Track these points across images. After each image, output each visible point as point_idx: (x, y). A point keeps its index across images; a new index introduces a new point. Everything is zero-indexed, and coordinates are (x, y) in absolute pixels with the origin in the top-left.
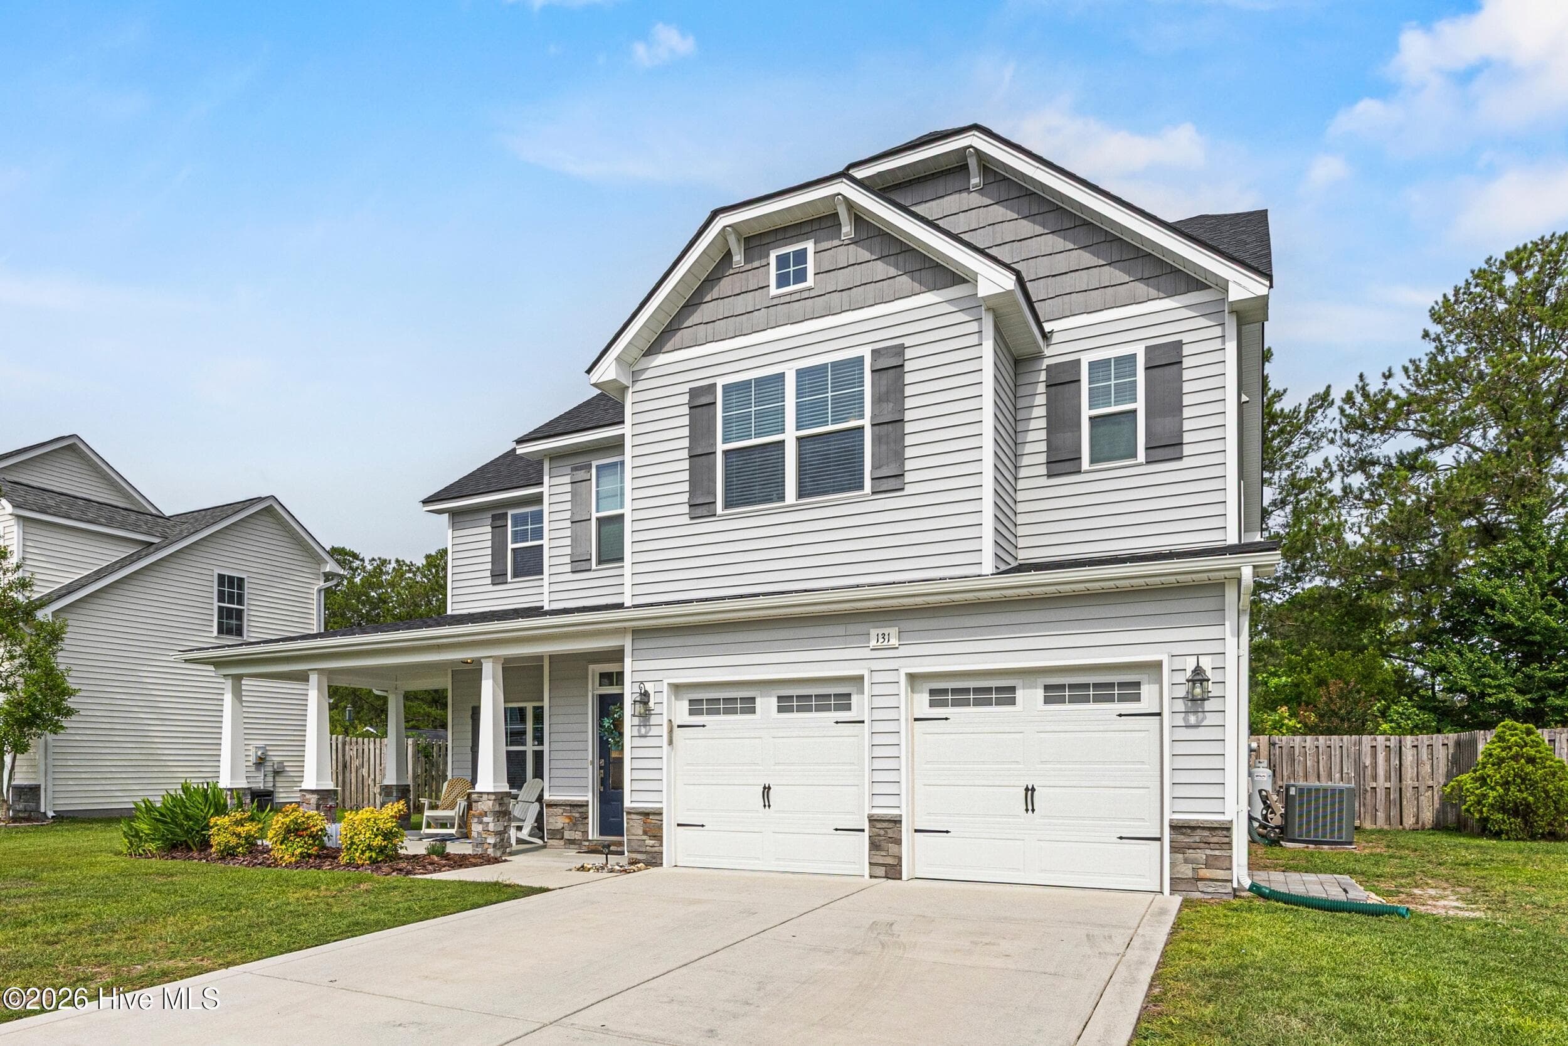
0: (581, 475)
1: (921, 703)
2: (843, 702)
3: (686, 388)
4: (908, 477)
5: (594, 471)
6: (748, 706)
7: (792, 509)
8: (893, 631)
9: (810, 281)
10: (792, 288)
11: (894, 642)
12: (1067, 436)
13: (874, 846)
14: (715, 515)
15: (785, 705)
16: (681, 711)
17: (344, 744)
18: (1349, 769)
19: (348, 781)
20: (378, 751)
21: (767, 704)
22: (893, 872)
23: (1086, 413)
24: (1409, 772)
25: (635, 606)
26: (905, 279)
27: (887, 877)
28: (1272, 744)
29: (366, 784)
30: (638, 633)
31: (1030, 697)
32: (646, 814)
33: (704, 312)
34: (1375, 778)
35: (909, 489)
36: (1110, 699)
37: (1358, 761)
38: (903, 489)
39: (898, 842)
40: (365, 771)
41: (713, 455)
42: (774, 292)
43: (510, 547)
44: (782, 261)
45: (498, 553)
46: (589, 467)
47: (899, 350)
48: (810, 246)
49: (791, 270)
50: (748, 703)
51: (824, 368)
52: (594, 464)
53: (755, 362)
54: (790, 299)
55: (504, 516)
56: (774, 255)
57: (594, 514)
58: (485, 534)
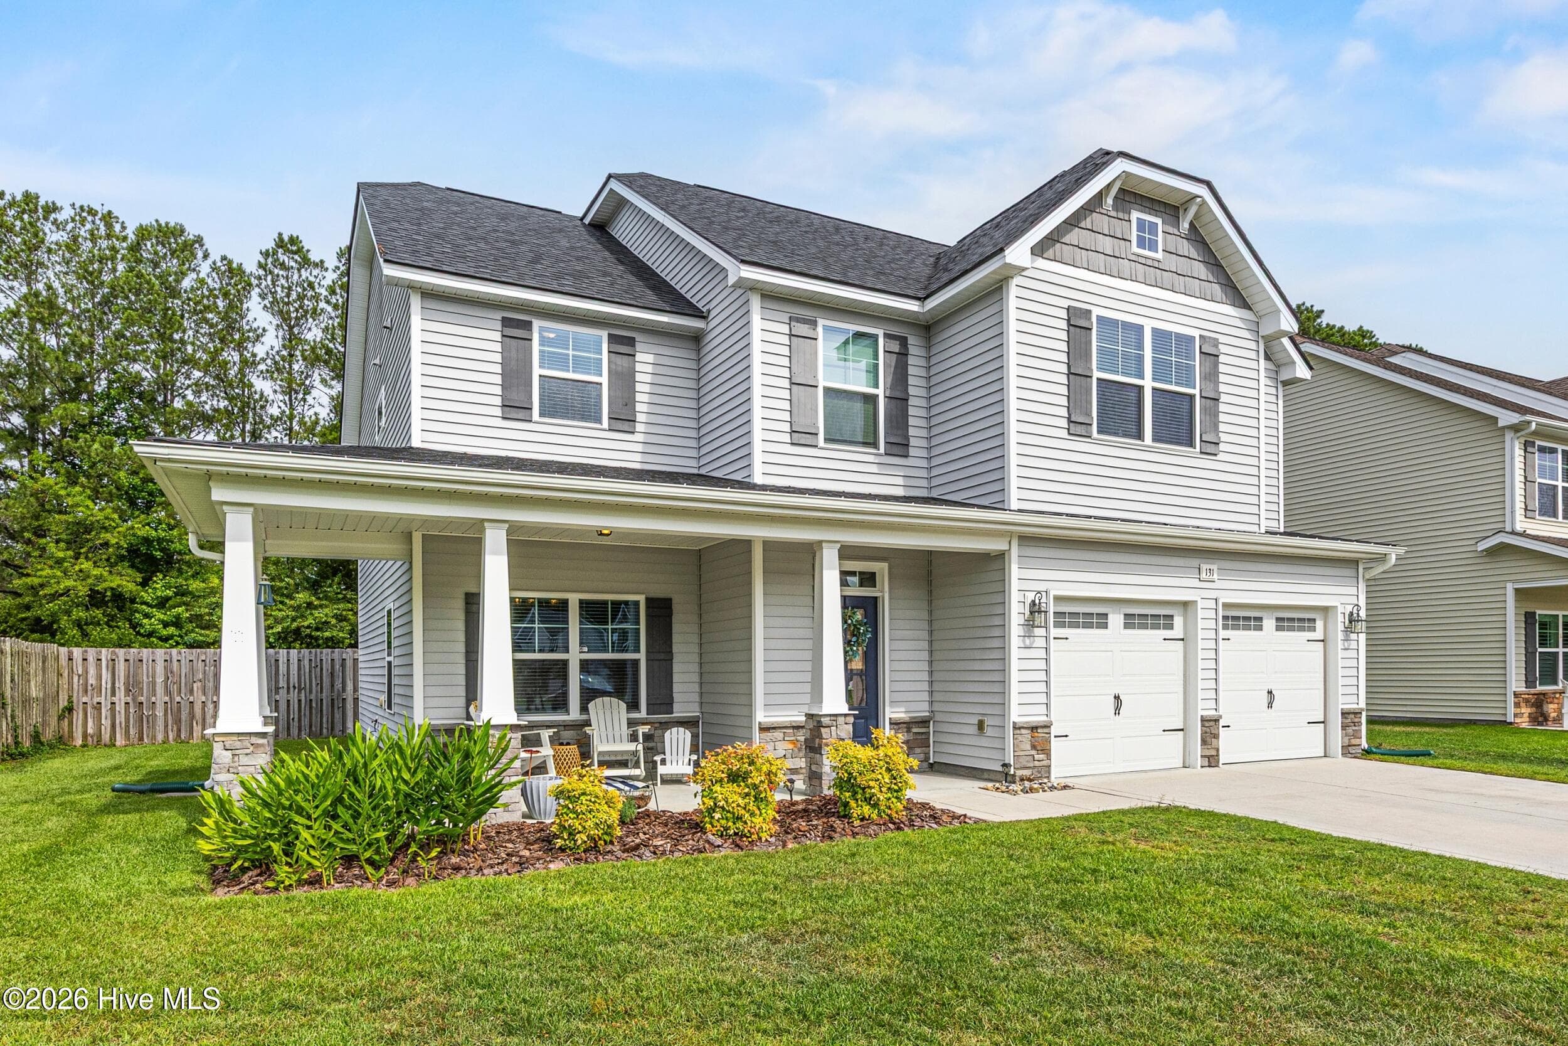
0: (802, 329)
2: (1167, 622)
3: (1066, 303)
4: (1222, 447)
6: (1101, 621)
7: (1149, 449)
8: (1214, 567)
9: (1160, 254)
10: (1147, 253)
11: (1215, 576)
13: (1204, 741)
14: (1090, 437)
15: (1130, 622)
21: (1116, 620)
22: (1212, 761)
25: (1020, 511)
26: (1217, 287)
27: (1209, 766)
30: (1026, 540)
31: (1269, 627)
32: (1034, 729)
35: (1221, 457)
36: (1303, 629)
38: (1216, 455)
39: (1218, 738)
41: (1089, 379)
42: (1135, 249)
43: (537, 371)
44: (1141, 225)
45: (515, 375)
46: (814, 323)
47: (1216, 343)
48: (1159, 223)
49: (1146, 236)
50: (1102, 618)
51: (1170, 334)
52: (820, 322)
53: (1122, 306)
54: (1146, 262)
55: (524, 324)
56: (1134, 215)
57: (822, 383)
58: (488, 341)
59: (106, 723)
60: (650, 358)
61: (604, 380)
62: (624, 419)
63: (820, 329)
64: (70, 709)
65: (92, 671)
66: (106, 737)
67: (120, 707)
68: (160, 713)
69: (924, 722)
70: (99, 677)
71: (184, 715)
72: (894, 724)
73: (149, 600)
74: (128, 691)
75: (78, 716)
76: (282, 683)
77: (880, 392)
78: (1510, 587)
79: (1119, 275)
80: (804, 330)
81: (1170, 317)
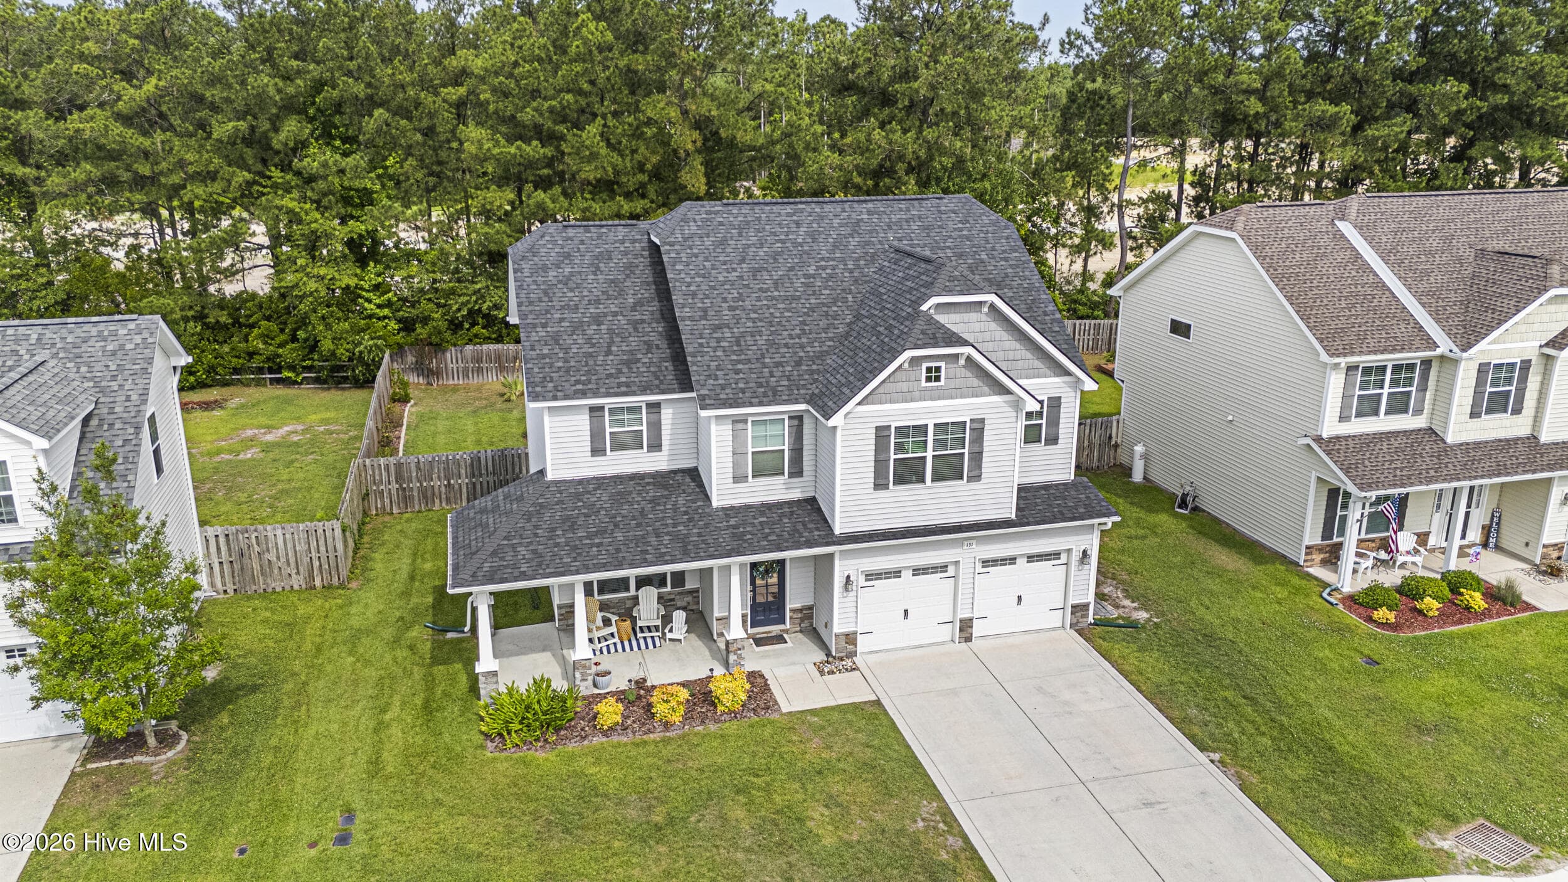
1: (978, 567)
2: (943, 570)
3: (874, 425)
4: (983, 476)
6: (897, 575)
7: (929, 488)
9: (942, 383)
10: (933, 384)
11: (974, 546)
13: (961, 630)
14: (888, 489)
16: (863, 580)
19: (247, 567)
21: (907, 574)
22: (968, 640)
26: (985, 388)
27: (966, 642)
29: (274, 566)
31: (1021, 562)
32: (847, 635)
33: (893, 387)
35: (983, 482)
36: (1050, 559)
38: (979, 482)
39: (971, 627)
40: (270, 556)
41: (888, 461)
42: (924, 384)
43: (608, 430)
44: (929, 370)
45: (597, 435)
46: (746, 421)
47: (982, 421)
48: (943, 364)
49: (933, 375)
50: (897, 573)
51: (947, 424)
52: (750, 420)
53: (912, 417)
54: (932, 389)
55: (601, 408)
56: (925, 366)
57: (750, 450)
58: (582, 422)
59: (387, 501)
60: (671, 411)
61: (644, 428)
62: (655, 446)
63: (750, 424)
64: (368, 495)
65: (377, 472)
66: (388, 509)
67: (394, 492)
68: (416, 494)
69: (810, 608)
70: (381, 474)
71: (429, 493)
72: (793, 611)
73: (367, 287)
74: (397, 482)
75: (372, 497)
76: (483, 472)
77: (786, 448)
78: (1314, 475)
79: (912, 400)
80: (740, 426)
81: (949, 414)
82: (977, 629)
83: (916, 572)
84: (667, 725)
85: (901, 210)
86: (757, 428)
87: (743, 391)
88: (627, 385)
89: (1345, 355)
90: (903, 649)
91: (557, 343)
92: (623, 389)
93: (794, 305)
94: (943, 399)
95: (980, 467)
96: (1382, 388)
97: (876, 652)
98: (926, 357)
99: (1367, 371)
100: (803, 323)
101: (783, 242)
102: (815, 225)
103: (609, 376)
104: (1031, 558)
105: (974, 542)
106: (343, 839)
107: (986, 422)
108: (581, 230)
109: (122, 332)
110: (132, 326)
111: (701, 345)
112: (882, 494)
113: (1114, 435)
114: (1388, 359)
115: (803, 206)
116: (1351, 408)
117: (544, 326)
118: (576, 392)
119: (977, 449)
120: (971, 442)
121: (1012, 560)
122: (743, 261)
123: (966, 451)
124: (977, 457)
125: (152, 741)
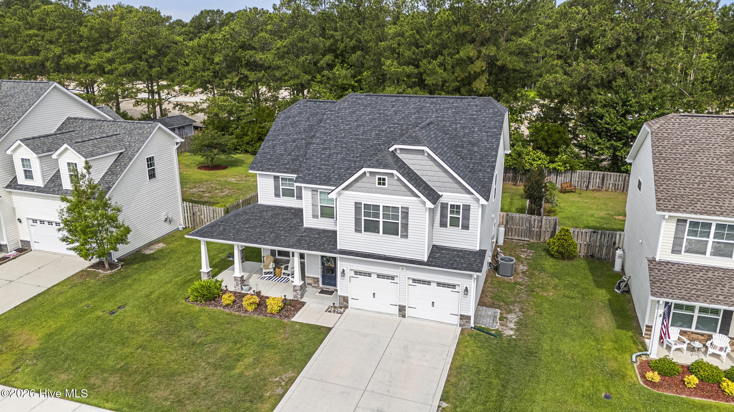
1: (411, 282)
2: (393, 279)
3: (354, 201)
5: (319, 193)
7: (381, 236)
9: (386, 186)
10: (381, 186)
11: (405, 270)
12: (445, 219)
13: (400, 311)
14: (361, 232)
16: (352, 274)
17: (192, 206)
18: (528, 225)
19: (195, 219)
20: (208, 211)
21: (374, 276)
22: (404, 316)
23: (449, 215)
24: (543, 226)
25: (341, 250)
27: (402, 317)
28: (507, 215)
29: (204, 221)
31: (434, 285)
32: (344, 297)
33: (358, 184)
34: (534, 227)
36: (450, 288)
37: (530, 223)
38: (408, 237)
39: (405, 311)
40: (202, 217)
41: (361, 219)
42: (377, 185)
43: (281, 187)
44: (379, 179)
45: (277, 188)
46: (317, 191)
47: (407, 208)
48: (386, 177)
49: (382, 182)
50: (369, 275)
51: (390, 207)
52: (319, 191)
53: (372, 200)
54: (381, 189)
55: (278, 177)
56: (377, 177)
57: (319, 205)
58: (271, 181)
61: (295, 188)
62: (300, 198)
79: (372, 193)
80: (315, 193)
81: (391, 202)
82: (409, 312)
83: (379, 276)
84: (246, 311)
85: (449, 103)
86: (322, 195)
87: (316, 177)
88: (288, 169)
89: (670, 211)
90: (372, 311)
91: (273, 148)
92: (285, 170)
93: (365, 143)
94: (387, 194)
95: (407, 232)
96: (709, 237)
97: (359, 309)
98: (378, 172)
99: (694, 224)
100: (363, 152)
101: (380, 114)
102: (401, 107)
103: (283, 164)
104: (439, 284)
105: (405, 268)
106: (112, 313)
107: (409, 209)
108: (312, 103)
109: (147, 127)
110: (150, 125)
111: (313, 156)
112: (358, 234)
113: (617, 242)
114: (691, 217)
115: (401, 98)
116: (681, 246)
117: (273, 141)
118: (267, 169)
119: (405, 222)
120: (402, 218)
121: (429, 283)
122: (356, 121)
123: (399, 222)
124: (405, 226)
125: (107, 266)
